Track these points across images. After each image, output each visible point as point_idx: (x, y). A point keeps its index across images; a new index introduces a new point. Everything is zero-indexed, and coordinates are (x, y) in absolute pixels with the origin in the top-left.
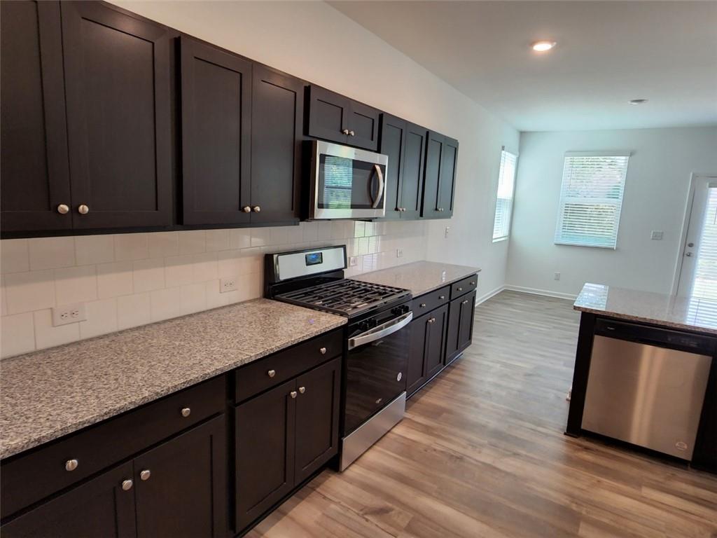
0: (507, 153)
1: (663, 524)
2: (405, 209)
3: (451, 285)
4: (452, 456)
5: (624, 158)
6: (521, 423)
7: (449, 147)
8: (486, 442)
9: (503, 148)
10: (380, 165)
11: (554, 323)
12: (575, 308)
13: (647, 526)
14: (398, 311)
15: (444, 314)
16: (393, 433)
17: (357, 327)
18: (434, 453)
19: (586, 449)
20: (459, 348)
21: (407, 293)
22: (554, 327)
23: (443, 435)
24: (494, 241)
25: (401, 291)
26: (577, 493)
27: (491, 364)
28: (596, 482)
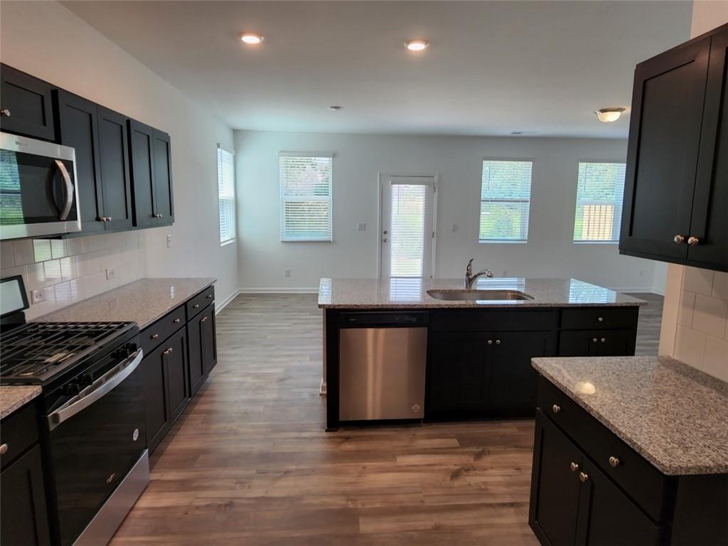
0: (224, 152)
1: (418, 485)
2: (110, 219)
3: (185, 304)
4: (220, 505)
5: (327, 159)
6: (284, 435)
7: (159, 142)
8: (254, 472)
9: (218, 146)
10: (63, 161)
11: (292, 319)
12: (320, 306)
13: (409, 493)
14: (121, 354)
15: (182, 339)
16: (138, 509)
17: (59, 393)
18: (197, 512)
19: (347, 439)
20: (204, 371)
21: (130, 326)
22: (295, 324)
23: (206, 484)
24: (222, 245)
25: (121, 325)
26: (349, 488)
27: (241, 379)
28: (362, 469)
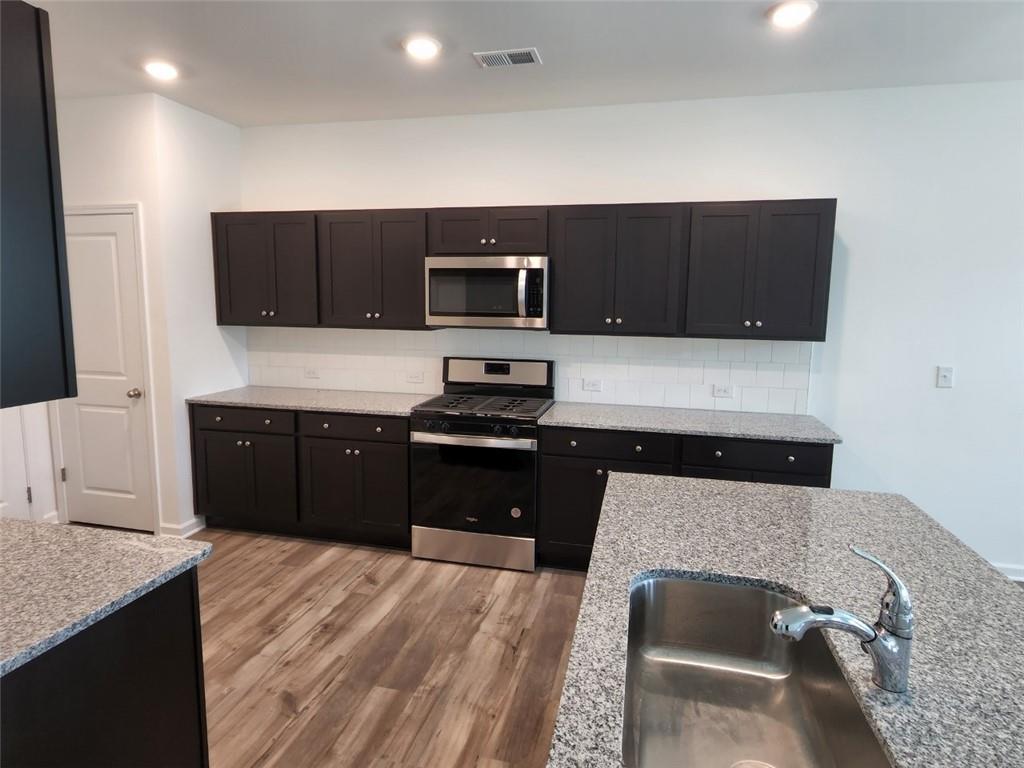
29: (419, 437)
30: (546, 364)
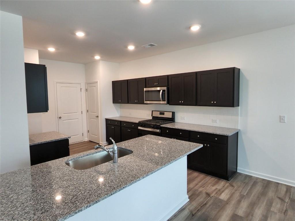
29: (139, 128)
30: (172, 113)
